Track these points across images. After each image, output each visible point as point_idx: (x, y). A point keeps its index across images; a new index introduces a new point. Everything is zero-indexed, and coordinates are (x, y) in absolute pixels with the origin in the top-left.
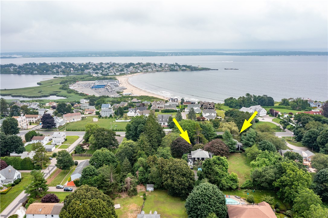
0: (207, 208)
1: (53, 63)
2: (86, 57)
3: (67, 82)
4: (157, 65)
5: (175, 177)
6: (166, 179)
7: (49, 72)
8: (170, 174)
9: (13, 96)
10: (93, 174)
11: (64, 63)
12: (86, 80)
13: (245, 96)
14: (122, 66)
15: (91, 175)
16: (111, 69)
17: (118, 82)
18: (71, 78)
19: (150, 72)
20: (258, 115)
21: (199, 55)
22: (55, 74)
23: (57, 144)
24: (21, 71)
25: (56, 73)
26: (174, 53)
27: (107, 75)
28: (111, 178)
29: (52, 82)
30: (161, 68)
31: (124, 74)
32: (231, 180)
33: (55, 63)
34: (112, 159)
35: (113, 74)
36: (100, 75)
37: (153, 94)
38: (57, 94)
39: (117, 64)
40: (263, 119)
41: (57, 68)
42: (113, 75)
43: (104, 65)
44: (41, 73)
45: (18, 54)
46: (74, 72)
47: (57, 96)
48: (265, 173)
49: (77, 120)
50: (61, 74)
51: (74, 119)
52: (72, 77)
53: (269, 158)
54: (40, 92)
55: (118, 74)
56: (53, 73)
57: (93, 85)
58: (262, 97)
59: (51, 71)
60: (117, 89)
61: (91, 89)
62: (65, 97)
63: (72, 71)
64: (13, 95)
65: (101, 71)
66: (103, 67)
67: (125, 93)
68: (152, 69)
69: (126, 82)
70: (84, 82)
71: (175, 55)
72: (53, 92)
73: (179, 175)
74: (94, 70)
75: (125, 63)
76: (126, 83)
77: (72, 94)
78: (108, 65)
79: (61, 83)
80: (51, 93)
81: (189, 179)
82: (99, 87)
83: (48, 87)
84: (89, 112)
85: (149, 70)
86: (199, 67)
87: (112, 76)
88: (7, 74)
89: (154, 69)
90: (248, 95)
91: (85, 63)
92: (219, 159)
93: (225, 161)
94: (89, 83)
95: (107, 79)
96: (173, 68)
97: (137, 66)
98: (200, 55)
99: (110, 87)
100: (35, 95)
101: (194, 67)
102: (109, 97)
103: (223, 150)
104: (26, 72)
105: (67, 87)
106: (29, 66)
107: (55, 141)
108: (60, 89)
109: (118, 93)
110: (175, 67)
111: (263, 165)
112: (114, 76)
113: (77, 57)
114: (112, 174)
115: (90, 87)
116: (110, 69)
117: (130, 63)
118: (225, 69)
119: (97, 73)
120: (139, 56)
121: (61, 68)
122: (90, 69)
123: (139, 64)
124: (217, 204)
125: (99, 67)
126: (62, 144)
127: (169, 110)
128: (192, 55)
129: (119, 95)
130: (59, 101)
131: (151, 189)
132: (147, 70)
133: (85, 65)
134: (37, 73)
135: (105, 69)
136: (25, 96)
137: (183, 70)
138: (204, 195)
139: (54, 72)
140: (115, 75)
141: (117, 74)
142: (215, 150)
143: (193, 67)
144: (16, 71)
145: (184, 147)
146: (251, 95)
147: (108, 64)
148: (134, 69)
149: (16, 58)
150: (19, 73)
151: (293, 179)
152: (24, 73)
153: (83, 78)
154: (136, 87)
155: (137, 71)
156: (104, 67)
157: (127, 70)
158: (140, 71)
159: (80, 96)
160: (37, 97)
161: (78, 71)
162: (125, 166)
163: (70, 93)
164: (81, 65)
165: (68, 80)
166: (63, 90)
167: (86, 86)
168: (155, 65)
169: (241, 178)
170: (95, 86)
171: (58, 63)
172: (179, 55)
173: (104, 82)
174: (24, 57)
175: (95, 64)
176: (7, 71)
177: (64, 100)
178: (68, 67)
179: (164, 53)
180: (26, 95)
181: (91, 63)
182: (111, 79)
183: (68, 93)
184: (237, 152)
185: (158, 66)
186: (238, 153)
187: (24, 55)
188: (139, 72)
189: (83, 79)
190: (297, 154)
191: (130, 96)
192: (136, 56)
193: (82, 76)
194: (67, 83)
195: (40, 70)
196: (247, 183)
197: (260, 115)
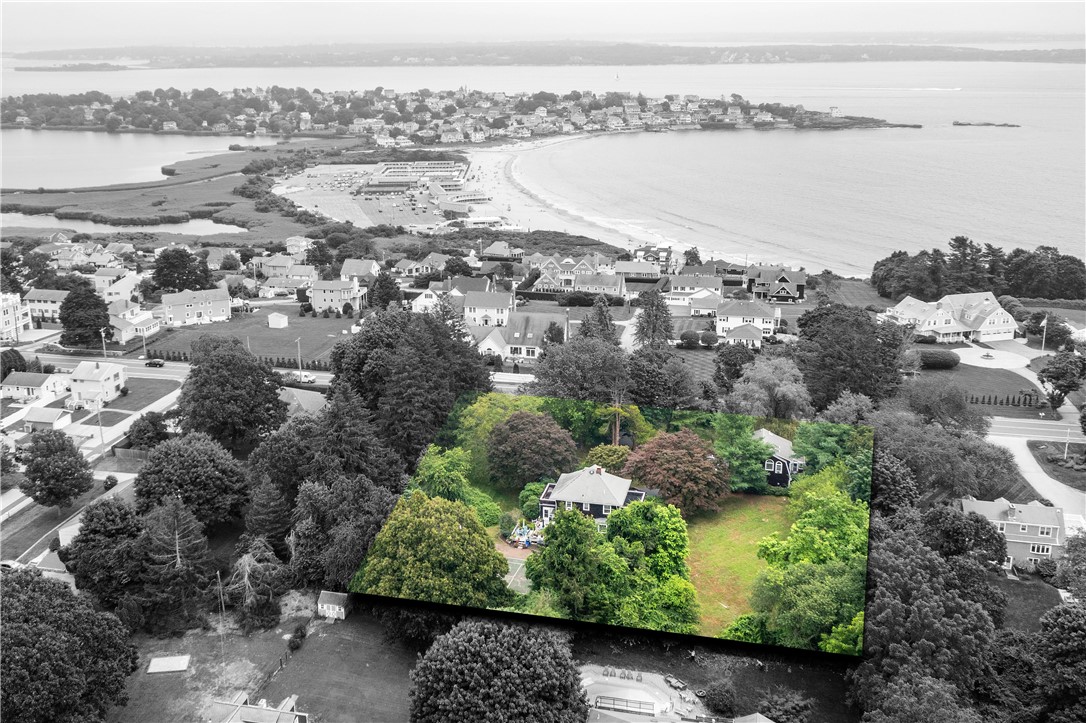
0: (473, 709)
1: (243, 91)
2: (381, 64)
3: (268, 165)
4: (649, 103)
5: (407, 571)
6: (375, 574)
7: (219, 127)
8: (394, 557)
9: (61, 217)
10: (119, 531)
11: (283, 91)
12: (344, 159)
13: (947, 250)
14: (505, 105)
15: (109, 534)
16: (456, 116)
17: (463, 173)
18: (290, 151)
19: (616, 133)
20: (971, 337)
21: (859, 60)
22: (239, 135)
23: (87, 407)
24: (118, 122)
25: (243, 131)
26: (747, 50)
27: (435, 140)
28: (175, 552)
29: (216, 166)
30: (664, 116)
31: (504, 139)
32: (667, 607)
33: (250, 90)
34: (219, 478)
35: (460, 137)
36: (404, 142)
37: (592, 225)
38: (218, 211)
39: (487, 99)
40: (988, 356)
41: (252, 111)
42: (459, 143)
43: (434, 100)
44: (189, 130)
45: (135, 53)
46: (313, 128)
47: (218, 221)
48: (799, 591)
49: (214, 319)
50: (261, 135)
51: (200, 315)
52: (296, 149)
53: (845, 529)
54: (160, 203)
55: (478, 137)
56: (236, 131)
57: (362, 181)
58: (1033, 257)
59: (227, 122)
60: (449, 201)
61: (351, 197)
62: (243, 226)
63: (306, 122)
64: (61, 211)
65: (416, 126)
66: (425, 109)
67: (477, 217)
68: (625, 120)
69: (501, 172)
70: (335, 169)
71: (751, 62)
72: (206, 205)
73: (427, 564)
74: (390, 119)
75: (520, 92)
76: (501, 174)
77: (273, 216)
78: (449, 102)
79: (246, 171)
80: (195, 210)
81: (467, 585)
82: (386, 189)
83: (196, 185)
84: (279, 290)
85: (614, 123)
86: (835, 114)
87: (451, 144)
88: (70, 130)
89: (635, 121)
90: (960, 243)
91: (360, 94)
92: (647, 516)
93: (670, 526)
94: (354, 171)
95: (425, 157)
96: (714, 118)
97: (563, 105)
98: (865, 60)
99: (428, 192)
100: (135, 216)
101: (815, 113)
102: (407, 233)
103: (695, 481)
104: (138, 126)
105: (264, 188)
106: (155, 101)
107: (79, 394)
108: (235, 192)
109: (448, 215)
110: (725, 112)
111: (801, 556)
112: (460, 148)
113: (347, 65)
114: (180, 538)
115: (350, 190)
116: (451, 119)
117: (542, 93)
118: (957, 124)
119: (394, 134)
120: (596, 64)
121: (268, 109)
122: (374, 117)
123: (575, 96)
124: (518, 697)
125: (411, 106)
126: (104, 407)
127: (587, 294)
128: (826, 61)
129: (449, 225)
130: (212, 241)
131: (334, 609)
132: (603, 122)
133: (358, 99)
134: (176, 128)
135: (436, 116)
136: (99, 219)
137: (761, 126)
138: (473, 655)
139: (237, 126)
140: (465, 143)
141: (473, 140)
142: (661, 478)
143: (806, 112)
144: (102, 120)
145: (533, 451)
146: (975, 243)
147: (451, 94)
148: (549, 119)
149: (124, 68)
150: (112, 128)
151: (891, 629)
152: (131, 127)
153: (337, 154)
154: (533, 192)
155: (561, 128)
156: (430, 111)
157: (520, 122)
158: (571, 127)
159: (298, 225)
160: (143, 223)
161: (326, 123)
162: (260, 509)
163: (265, 210)
164: (343, 98)
165: (275, 159)
166: (244, 200)
167: (337, 185)
168: (642, 102)
169: (733, 606)
170: (372, 186)
171: (260, 90)
172: (768, 61)
173: (409, 169)
174: (155, 64)
175: (397, 97)
176: (73, 121)
177: (234, 236)
178: (292, 107)
179: (707, 50)
180: (105, 213)
181: (383, 93)
182: (441, 157)
183: (258, 210)
184: (774, 494)
185: (655, 106)
186: (779, 499)
187: (156, 57)
188: (568, 133)
189: (334, 158)
190: (977, 521)
191: (494, 229)
192: (581, 63)
193: (336, 144)
194: (269, 172)
195: (188, 116)
196: (737, 630)
197: (983, 339)
